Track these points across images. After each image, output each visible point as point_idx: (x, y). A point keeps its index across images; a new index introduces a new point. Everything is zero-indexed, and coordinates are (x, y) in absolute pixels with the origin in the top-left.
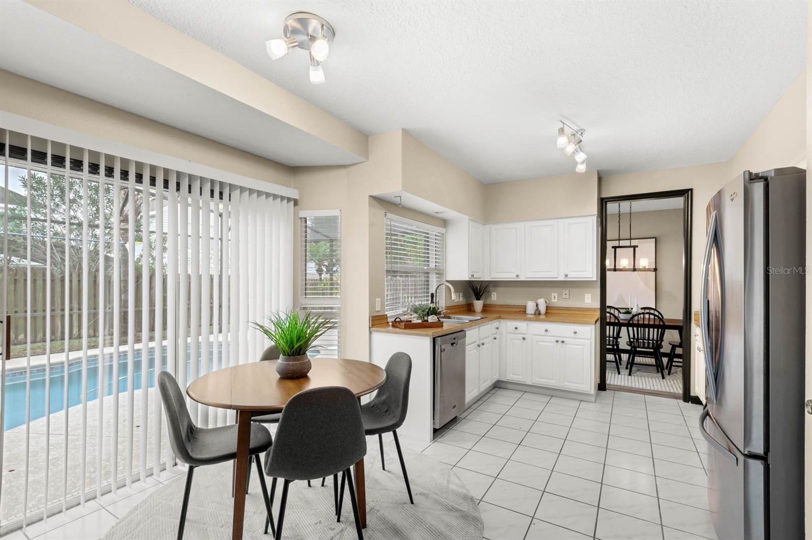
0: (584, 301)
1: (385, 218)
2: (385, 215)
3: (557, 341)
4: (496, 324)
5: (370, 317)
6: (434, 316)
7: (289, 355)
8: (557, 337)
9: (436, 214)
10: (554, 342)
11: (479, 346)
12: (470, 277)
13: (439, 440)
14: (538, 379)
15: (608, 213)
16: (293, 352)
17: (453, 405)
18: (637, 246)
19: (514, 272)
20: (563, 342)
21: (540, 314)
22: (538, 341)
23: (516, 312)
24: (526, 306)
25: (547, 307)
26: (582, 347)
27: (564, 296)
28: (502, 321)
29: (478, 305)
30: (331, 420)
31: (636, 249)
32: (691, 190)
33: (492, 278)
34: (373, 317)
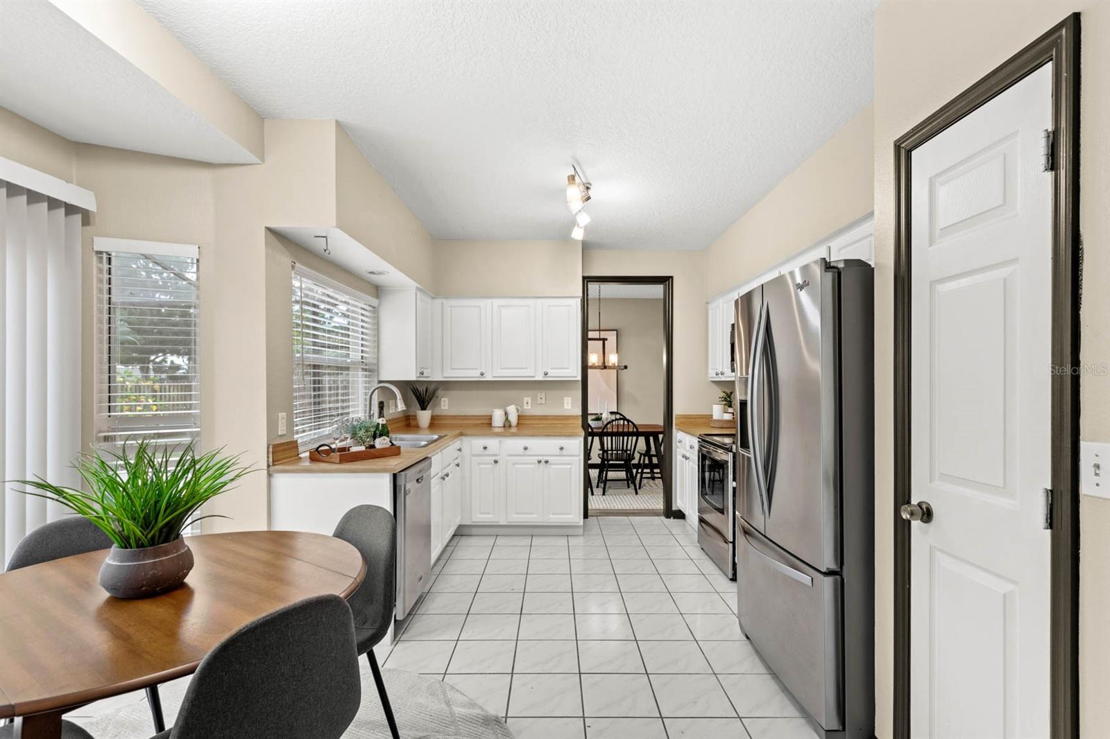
0: (563, 406)
1: (293, 272)
2: (293, 267)
3: (540, 462)
4: (457, 444)
5: (268, 448)
6: (386, 437)
7: (140, 545)
8: (538, 455)
9: (370, 275)
10: (535, 464)
11: (443, 478)
12: (418, 375)
13: (404, 637)
14: (515, 516)
15: (589, 297)
16: (153, 538)
17: (419, 576)
18: (606, 339)
19: (477, 369)
20: (547, 462)
21: (510, 426)
22: (514, 464)
23: (476, 425)
24: (491, 416)
25: (519, 416)
26: (569, 466)
27: (539, 401)
28: (465, 439)
29: (424, 417)
30: (305, 670)
31: (606, 342)
32: (672, 277)
33: (445, 377)
34: (275, 446)
